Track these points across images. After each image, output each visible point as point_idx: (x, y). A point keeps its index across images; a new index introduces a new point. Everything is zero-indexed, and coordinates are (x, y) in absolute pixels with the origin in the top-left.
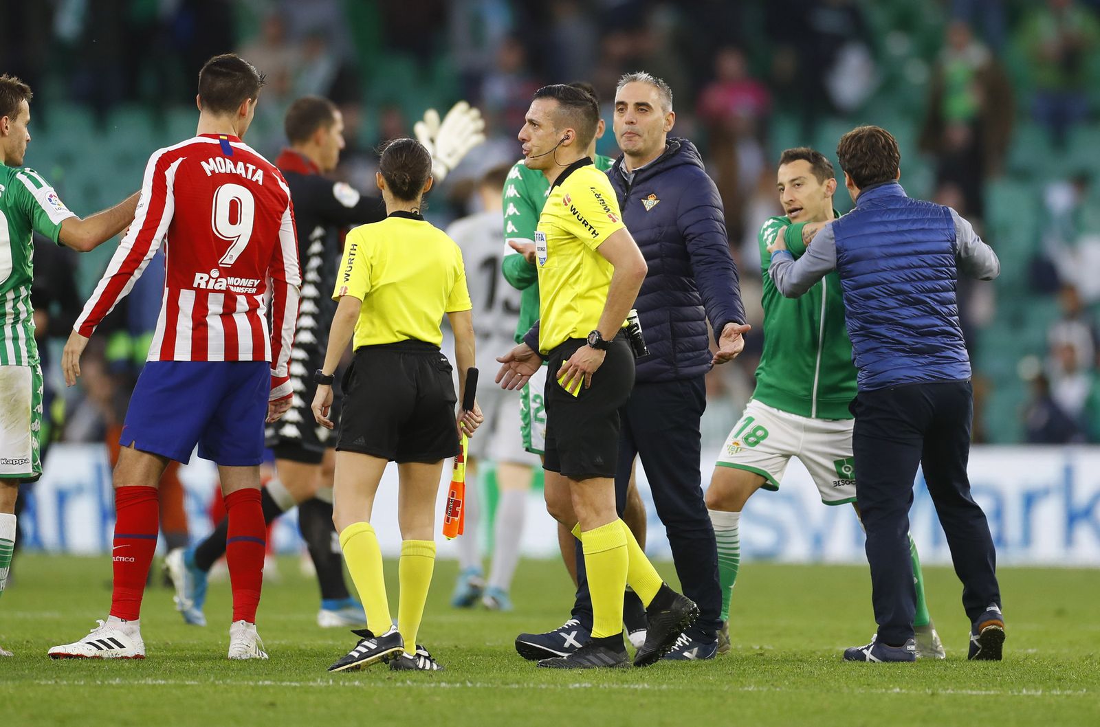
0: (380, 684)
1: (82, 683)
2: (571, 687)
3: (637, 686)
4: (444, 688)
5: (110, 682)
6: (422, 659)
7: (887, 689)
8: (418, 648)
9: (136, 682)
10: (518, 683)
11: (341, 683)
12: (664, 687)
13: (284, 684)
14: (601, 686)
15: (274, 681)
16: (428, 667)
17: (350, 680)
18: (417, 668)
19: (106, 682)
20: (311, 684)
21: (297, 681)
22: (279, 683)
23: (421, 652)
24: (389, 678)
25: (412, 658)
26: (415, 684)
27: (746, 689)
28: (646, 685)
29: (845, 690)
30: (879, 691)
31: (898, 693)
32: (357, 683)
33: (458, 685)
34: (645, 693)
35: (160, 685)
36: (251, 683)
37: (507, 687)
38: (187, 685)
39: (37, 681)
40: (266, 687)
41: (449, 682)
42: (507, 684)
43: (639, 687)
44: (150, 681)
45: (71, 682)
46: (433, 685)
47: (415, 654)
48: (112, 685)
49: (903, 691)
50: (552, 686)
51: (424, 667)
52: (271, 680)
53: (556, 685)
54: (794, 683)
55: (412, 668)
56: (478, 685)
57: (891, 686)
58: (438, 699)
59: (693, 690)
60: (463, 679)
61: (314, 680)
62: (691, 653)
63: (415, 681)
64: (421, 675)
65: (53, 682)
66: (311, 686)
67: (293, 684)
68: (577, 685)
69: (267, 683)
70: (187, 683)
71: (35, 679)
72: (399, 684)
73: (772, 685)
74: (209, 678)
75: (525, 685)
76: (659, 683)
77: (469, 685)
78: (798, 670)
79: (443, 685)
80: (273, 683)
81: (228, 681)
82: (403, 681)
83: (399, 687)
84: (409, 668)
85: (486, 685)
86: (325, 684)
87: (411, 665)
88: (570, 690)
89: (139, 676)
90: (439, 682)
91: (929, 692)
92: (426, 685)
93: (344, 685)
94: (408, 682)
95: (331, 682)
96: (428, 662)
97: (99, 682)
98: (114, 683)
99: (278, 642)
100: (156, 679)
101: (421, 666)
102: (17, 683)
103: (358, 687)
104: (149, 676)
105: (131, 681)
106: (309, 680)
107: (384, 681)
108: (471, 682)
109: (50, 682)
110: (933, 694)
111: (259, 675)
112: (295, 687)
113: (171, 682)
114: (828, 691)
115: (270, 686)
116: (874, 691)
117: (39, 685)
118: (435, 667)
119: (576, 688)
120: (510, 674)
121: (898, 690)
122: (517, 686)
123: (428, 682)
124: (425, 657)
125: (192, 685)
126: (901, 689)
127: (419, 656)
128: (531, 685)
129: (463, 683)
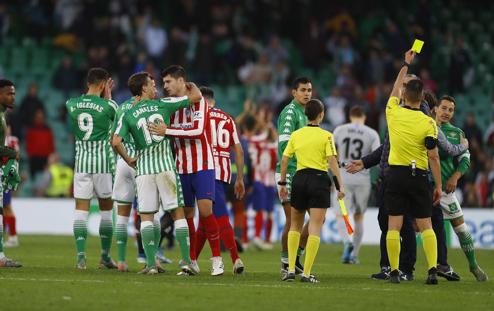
0: (297, 287)
1: (194, 284)
2: (363, 289)
3: (386, 290)
4: (319, 289)
5: (204, 284)
6: (312, 279)
7: (474, 292)
8: (311, 274)
9: (213, 284)
10: (345, 287)
11: (284, 286)
12: (396, 290)
13: (264, 286)
14: (374, 289)
15: (260, 285)
16: (314, 281)
17: (287, 286)
18: (310, 281)
19: (202, 284)
20: (273, 286)
21: (268, 285)
22: (262, 286)
23: (312, 276)
24: (300, 285)
25: (308, 278)
26: (309, 287)
27: (424, 291)
28: (389, 289)
29: (459, 293)
30: (471, 293)
31: (477, 294)
32: (289, 286)
33: (324, 288)
34: (389, 292)
35: (221, 285)
36: (252, 286)
37: (341, 289)
38: (230, 286)
39: (179, 283)
40: (257, 287)
41: (321, 287)
42: (341, 288)
43: (387, 290)
44: (217, 284)
45: (190, 284)
46: (315, 288)
47: (309, 276)
48: (204, 285)
49: (479, 293)
50: (357, 289)
51: (313, 281)
52: (259, 284)
53: (358, 288)
54: (441, 290)
55: (308, 281)
56: (331, 288)
57: (475, 291)
58: (317, 292)
59: (406, 291)
60: (326, 286)
61: (274, 285)
62: (404, 277)
63: (309, 286)
64: (311, 284)
65: (184, 284)
66: (273, 287)
67: (267, 286)
68: (365, 289)
69: (258, 285)
70: (230, 285)
71: (178, 282)
72: (303, 287)
73: (434, 290)
74: (238, 283)
75: (347, 288)
76: (394, 289)
77: (328, 288)
78: (443, 285)
79: (319, 287)
80: (260, 286)
81: (245, 285)
82: (305, 286)
83: (304, 288)
84: (307, 281)
85: (334, 288)
86: (278, 286)
87: (308, 280)
88: (363, 290)
89: (214, 282)
90: (317, 287)
91: (489, 294)
92: (313, 287)
93: (284, 287)
94: (307, 286)
95: (280, 286)
96: (314, 280)
97: (200, 284)
98: (205, 284)
99: (262, 272)
100: (220, 283)
101: (312, 281)
102: (172, 283)
103: (289, 288)
104: (217, 282)
105: (211, 284)
106: (272, 285)
107: (298, 286)
108: (329, 287)
109: (183, 284)
110: (490, 295)
111: (255, 283)
112: (268, 287)
113: (225, 284)
114: (453, 293)
115: (259, 287)
116: (469, 293)
117: (179, 284)
118: (317, 281)
119: (365, 290)
120: (342, 284)
121: (477, 293)
122: (344, 289)
123: (314, 287)
124: (313, 278)
125: (232, 286)
126: (479, 292)
127: (311, 277)
128: (350, 288)
129: (326, 287)
